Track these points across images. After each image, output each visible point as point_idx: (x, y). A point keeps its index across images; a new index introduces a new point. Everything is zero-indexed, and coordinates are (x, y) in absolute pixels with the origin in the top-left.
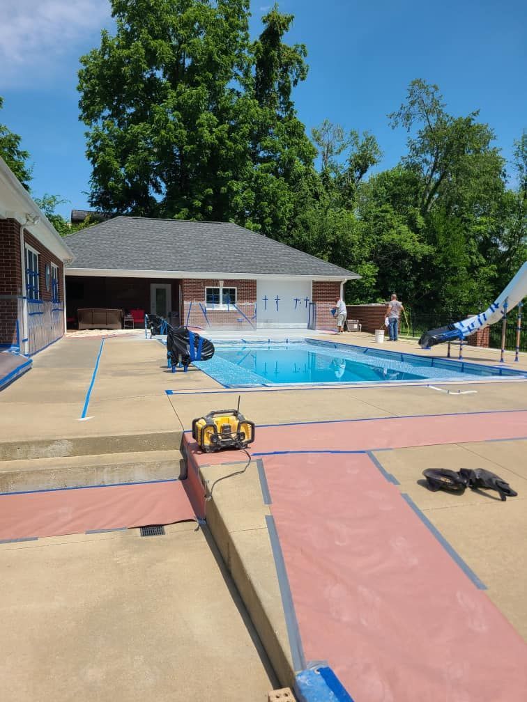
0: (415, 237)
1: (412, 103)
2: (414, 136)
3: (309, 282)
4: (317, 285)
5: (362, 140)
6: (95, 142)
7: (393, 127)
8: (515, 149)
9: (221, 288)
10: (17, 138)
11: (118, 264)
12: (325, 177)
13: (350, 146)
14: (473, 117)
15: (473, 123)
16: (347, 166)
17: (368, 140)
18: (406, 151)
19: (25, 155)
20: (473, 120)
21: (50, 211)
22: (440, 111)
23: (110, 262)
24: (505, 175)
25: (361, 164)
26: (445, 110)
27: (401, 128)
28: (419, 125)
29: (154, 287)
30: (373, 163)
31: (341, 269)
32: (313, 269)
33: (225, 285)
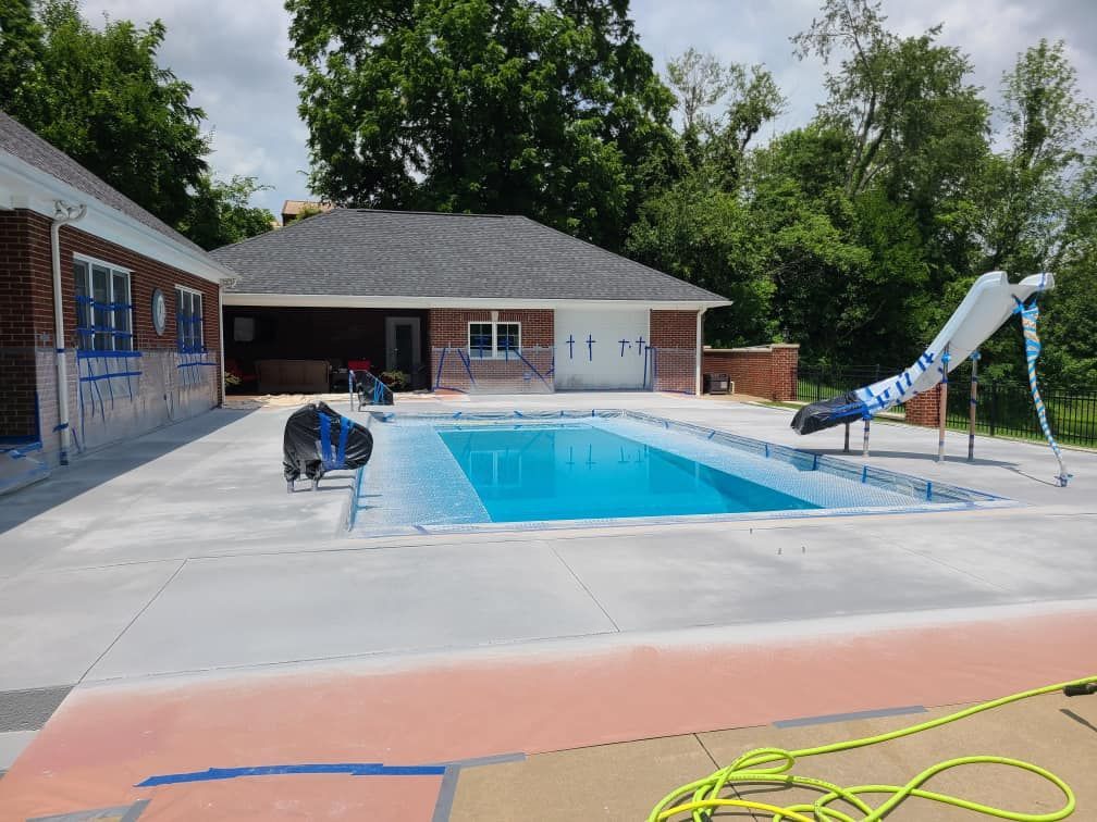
0: (837, 233)
1: (831, 17)
2: (836, 70)
3: (647, 312)
4: (657, 317)
5: (750, 79)
6: (312, 89)
7: (801, 57)
8: (1005, 87)
9: (494, 324)
10: (187, 88)
11: (322, 286)
12: (690, 136)
13: (730, 90)
14: (932, 36)
15: (931, 46)
16: (726, 122)
17: (760, 78)
18: (825, 97)
19: (198, 113)
20: (932, 40)
21: (243, 202)
22: (877, 29)
23: (309, 283)
24: (989, 131)
25: (750, 116)
26: (884, 27)
27: (813, 57)
28: (844, 52)
29: (392, 322)
30: (768, 114)
31: (698, 291)
32: (650, 290)
33: (500, 319)
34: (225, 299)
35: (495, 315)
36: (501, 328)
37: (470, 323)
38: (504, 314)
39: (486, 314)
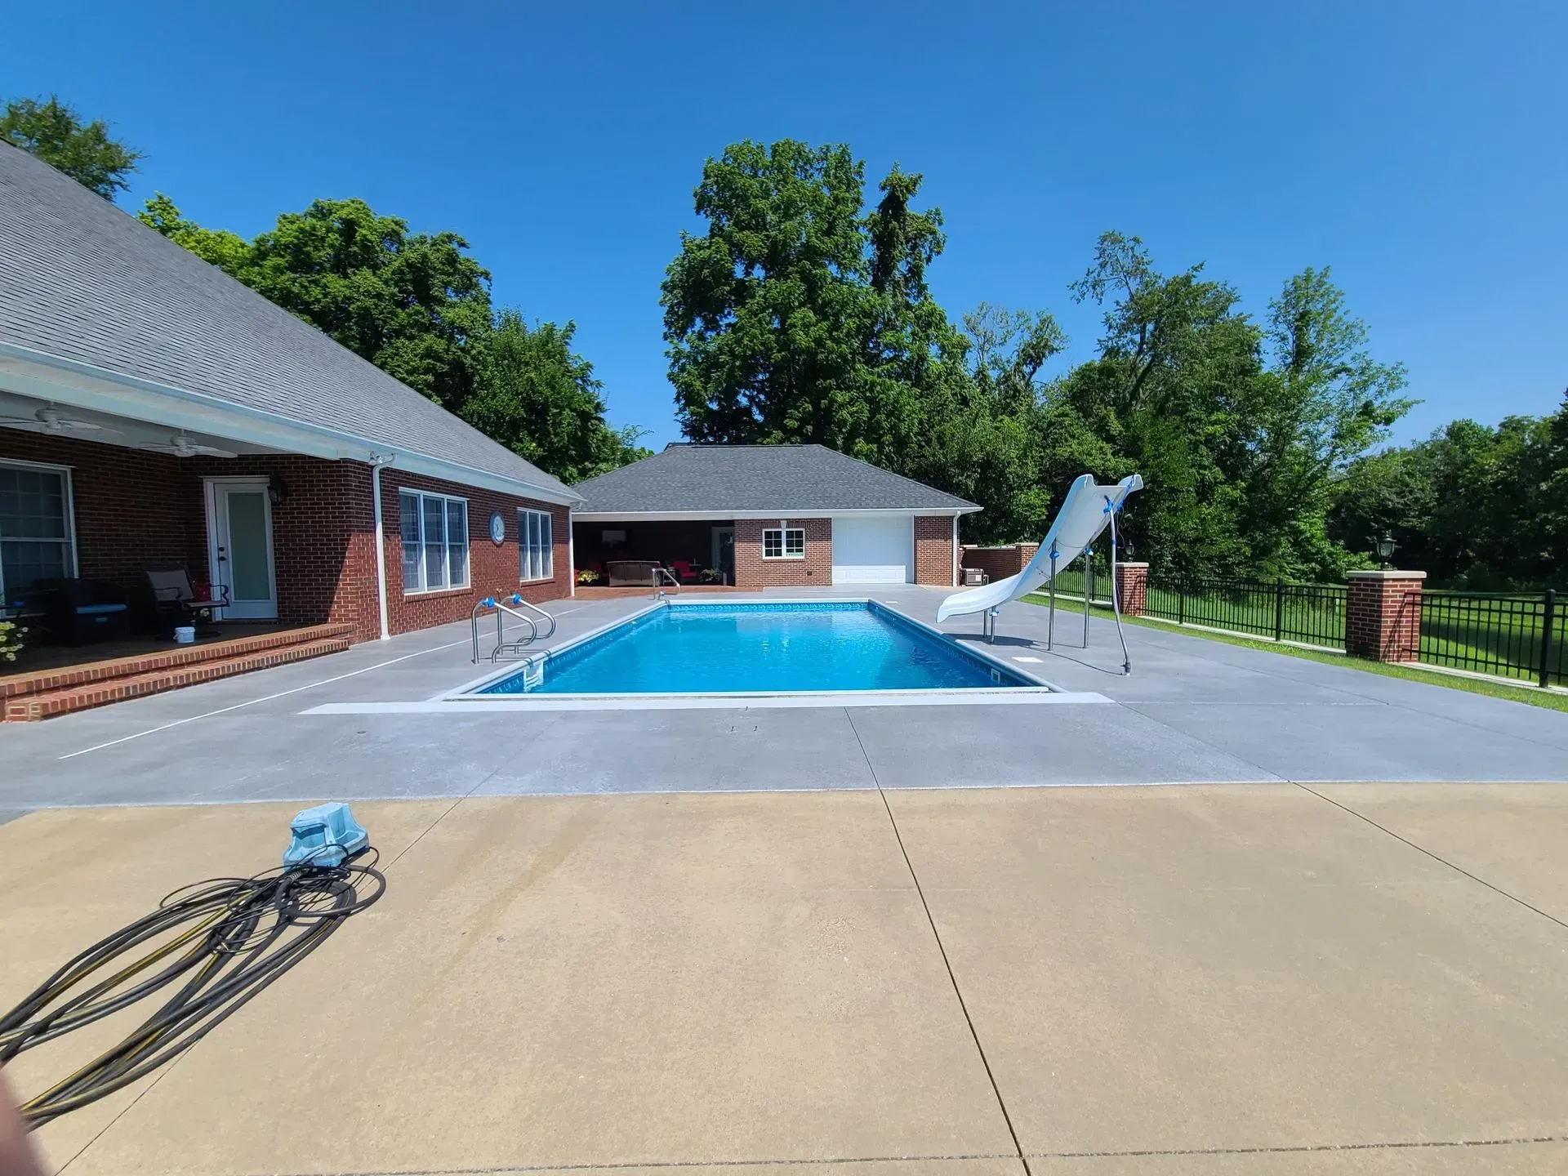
0: (1107, 447)
1: (1103, 266)
2: (1109, 306)
3: (911, 518)
4: (919, 521)
5: (1035, 323)
6: (677, 361)
7: (1079, 301)
8: (1273, 311)
9: (784, 531)
10: (589, 366)
12: (981, 376)
13: (1018, 333)
14: (1195, 273)
15: (1194, 283)
16: (1014, 359)
17: (1043, 322)
18: (1103, 333)
19: (599, 385)
20: (1195, 277)
22: (1144, 271)
24: (1259, 353)
25: (1034, 356)
26: (1150, 269)
27: (1090, 300)
28: (1117, 296)
30: (1052, 351)
31: (956, 499)
32: (912, 500)
33: (788, 527)
34: (573, 516)
35: (784, 524)
36: (789, 534)
37: (764, 530)
38: (791, 522)
39: (776, 523)
